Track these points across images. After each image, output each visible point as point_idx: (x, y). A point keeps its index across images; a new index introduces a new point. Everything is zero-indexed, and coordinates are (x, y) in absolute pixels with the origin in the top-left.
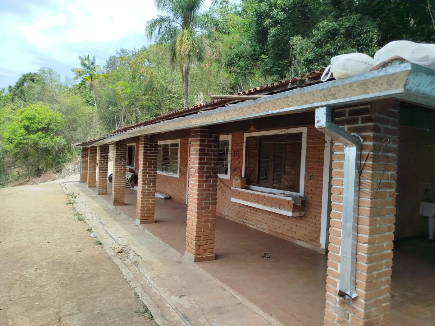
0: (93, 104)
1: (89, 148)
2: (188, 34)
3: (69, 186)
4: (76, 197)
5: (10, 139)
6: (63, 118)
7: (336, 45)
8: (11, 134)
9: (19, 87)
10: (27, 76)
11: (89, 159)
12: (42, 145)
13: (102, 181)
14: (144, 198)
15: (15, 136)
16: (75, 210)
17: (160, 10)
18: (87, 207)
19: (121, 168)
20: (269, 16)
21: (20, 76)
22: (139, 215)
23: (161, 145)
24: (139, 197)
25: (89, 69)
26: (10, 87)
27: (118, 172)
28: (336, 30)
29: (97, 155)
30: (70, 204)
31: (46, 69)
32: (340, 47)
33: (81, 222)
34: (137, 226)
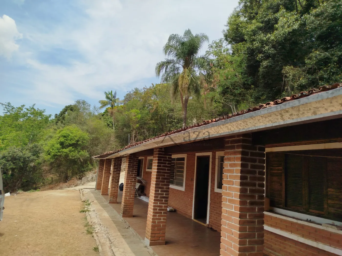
0: (112, 127)
1: (105, 160)
2: (189, 72)
3: (86, 192)
4: (89, 204)
5: (49, 151)
6: (89, 136)
7: (329, 71)
8: (50, 148)
9: (62, 114)
10: (69, 107)
11: (104, 169)
12: (71, 157)
13: (114, 191)
14: (156, 216)
15: (53, 150)
16: (87, 219)
17: (167, 55)
18: (97, 216)
19: (132, 179)
20: (261, 52)
21: (64, 107)
22: (150, 234)
23: (175, 159)
24: (150, 214)
25: (112, 101)
26: (56, 115)
27: (129, 183)
28: (328, 58)
29: (112, 166)
30: (83, 212)
31: (81, 101)
32: (333, 73)
33: (89, 235)
34: (146, 247)
